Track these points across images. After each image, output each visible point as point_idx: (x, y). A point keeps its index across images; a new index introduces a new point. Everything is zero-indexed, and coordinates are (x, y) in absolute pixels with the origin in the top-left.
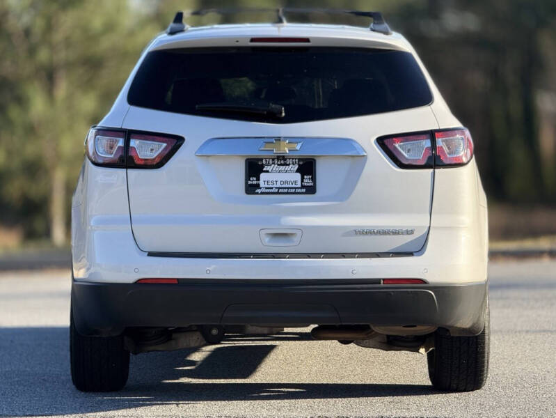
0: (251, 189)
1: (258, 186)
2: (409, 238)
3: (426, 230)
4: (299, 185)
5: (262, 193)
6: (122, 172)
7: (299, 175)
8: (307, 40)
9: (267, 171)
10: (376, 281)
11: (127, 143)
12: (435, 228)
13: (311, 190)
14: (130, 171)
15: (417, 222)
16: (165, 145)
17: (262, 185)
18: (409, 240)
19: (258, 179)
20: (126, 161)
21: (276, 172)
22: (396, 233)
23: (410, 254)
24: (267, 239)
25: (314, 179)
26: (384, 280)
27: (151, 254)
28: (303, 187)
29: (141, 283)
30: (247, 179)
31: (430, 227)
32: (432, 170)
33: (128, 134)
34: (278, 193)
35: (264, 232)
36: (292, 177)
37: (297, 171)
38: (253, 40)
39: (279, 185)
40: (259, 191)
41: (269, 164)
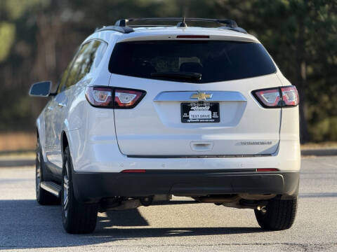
0: (185, 120)
1: (188, 118)
2: (268, 146)
3: (278, 141)
4: (211, 118)
5: (191, 122)
6: (111, 110)
7: (210, 112)
8: (208, 37)
9: (193, 110)
11: (113, 95)
12: (282, 140)
13: (217, 120)
14: (116, 110)
15: (273, 137)
16: (135, 95)
17: (190, 117)
19: (188, 114)
20: (113, 104)
21: (198, 110)
23: (270, 155)
24: (194, 148)
25: (218, 114)
26: (258, 169)
27: (129, 156)
28: (213, 118)
29: (125, 172)
30: (182, 114)
32: (280, 109)
33: (114, 90)
34: (199, 122)
35: (192, 144)
36: (206, 113)
37: (209, 110)
38: (178, 37)
39: (200, 118)
40: (189, 121)
41: (194, 106)
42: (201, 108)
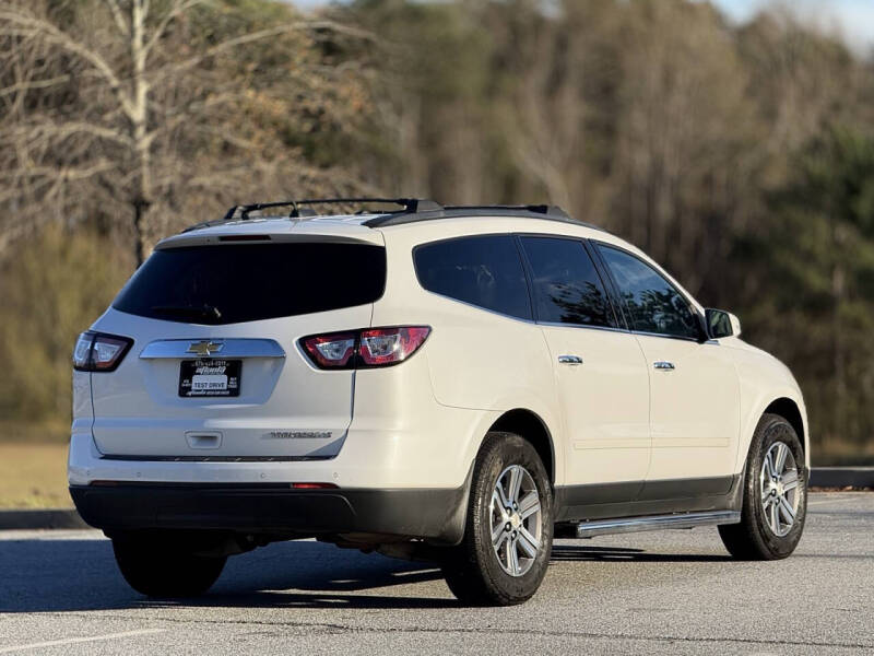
0: (184, 392)
1: (189, 389)
2: (326, 442)
3: (344, 433)
4: (225, 388)
5: (192, 396)
6: (87, 375)
7: (226, 377)
8: (266, 237)
9: (199, 374)
10: (286, 485)
11: (93, 345)
12: (353, 431)
13: (234, 393)
14: (93, 374)
15: (335, 425)
16: (118, 347)
17: (193, 388)
18: (327, 443)
19: (191, 382)
20: (91, 366)
21: (206, 374)
22: (312, 436)
23: (327, 458)
24: (192, 442)
25: (239, 382)
27: (107, 457)
28: (228, 389)
29: (94, 484)
30: (181, 382)
31: (347, 431)
32: (353, 371)
33: (95, 337)
34: (205, 396)
35: (189, 435)
36: (220, 379)
37: (225, 373)
38: (220, 239)
39: (208, 388)
40: (190, 393)
41: (200, 367)
42: (212, 370)
